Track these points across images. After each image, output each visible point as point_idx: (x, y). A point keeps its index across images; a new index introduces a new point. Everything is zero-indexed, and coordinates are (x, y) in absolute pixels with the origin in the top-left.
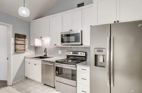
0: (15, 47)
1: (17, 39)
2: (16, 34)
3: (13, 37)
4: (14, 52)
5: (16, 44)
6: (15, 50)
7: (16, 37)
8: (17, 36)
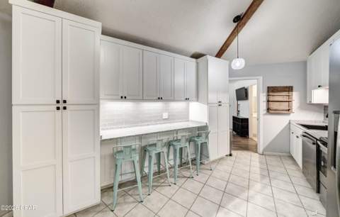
0: (268, 105)
1: (271, 94)
2: (268, 87)
3: (263, 92)
4: (265, 112)
5: (268, 101)
6: (268, 109)
7: (268, 92)
8: (271, 90)
